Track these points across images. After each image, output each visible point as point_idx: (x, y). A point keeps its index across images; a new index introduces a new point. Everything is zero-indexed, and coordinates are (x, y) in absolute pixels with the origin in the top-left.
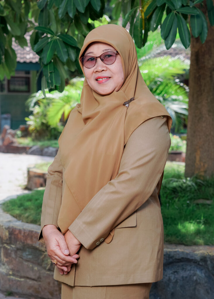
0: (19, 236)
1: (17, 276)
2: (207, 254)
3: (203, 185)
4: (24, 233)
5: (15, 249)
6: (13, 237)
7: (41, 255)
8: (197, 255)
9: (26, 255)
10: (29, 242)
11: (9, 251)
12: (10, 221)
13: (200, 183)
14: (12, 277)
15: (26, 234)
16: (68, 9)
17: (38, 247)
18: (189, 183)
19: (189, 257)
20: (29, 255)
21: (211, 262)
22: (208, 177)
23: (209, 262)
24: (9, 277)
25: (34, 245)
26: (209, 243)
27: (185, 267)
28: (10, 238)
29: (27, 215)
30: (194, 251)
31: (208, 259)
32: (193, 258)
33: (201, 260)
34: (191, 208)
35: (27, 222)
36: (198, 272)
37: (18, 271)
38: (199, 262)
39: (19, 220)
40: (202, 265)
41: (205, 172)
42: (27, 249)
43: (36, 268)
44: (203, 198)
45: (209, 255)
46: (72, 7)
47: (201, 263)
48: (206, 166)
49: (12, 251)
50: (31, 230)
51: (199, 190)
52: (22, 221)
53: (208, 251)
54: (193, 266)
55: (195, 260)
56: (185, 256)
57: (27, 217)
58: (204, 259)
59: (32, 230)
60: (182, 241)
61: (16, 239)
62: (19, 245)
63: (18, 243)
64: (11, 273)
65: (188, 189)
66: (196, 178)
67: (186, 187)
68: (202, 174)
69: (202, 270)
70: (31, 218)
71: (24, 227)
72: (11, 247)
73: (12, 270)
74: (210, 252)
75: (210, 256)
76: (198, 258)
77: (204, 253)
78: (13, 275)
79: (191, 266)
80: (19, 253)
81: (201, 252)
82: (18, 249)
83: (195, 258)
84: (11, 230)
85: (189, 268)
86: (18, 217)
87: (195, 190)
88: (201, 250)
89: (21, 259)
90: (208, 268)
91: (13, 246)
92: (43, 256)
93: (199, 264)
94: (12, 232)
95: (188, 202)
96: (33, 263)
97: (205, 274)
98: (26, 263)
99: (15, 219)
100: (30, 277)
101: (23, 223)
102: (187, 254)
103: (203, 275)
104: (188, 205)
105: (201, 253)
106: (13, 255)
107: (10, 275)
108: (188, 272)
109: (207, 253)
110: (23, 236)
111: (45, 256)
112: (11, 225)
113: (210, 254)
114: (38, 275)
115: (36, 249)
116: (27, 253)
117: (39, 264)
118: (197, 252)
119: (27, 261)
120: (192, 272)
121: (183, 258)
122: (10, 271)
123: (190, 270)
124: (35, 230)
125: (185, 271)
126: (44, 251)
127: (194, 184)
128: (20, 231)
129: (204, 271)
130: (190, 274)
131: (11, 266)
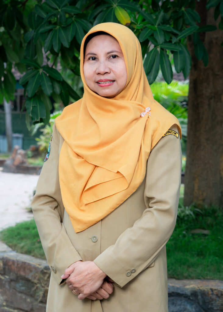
0: (13, 267)
1: (11, 307)
2: (198, 289)
3: (201, 214)
4: (18, 264)
5: (9, 280)
6: (7, 267)
7: (33, 286)
8: (188, 289)
9: (19, 286)
10: (22, 273)
11: (4, 282)
12: (5, 252)
13: (199, 212)
14: (6, 308)
15: (19, 265)
16: (54, 44)
17: (30, 278)
18: (187, 212)
19: (179, 291)
20: (22, 286)
21: (202, 297)
22: (206, 206)
23: (200, 297)
24: (2, 308)
25: (26, 277)
26: (200, 277)
27: (175, 302)
28: (4, 269)
29: (22, 244)
30: (185, 286)
31: (199, 294)
32: (184, 293)
33: (192, 294)
34: (186, 239)
35: (22, 253)
36: (189, 307)
37: (12, 302)
38: (189, 296)
39: (14, 250)
40: (192, 300)
41: (204, 200)
42: (21, 281)
43: (29, 300)
44: (200, 228)
45: (199, 289)
46: (57, 42)
47: (191, 298)
48: (205, 194)
49: (6, 282)
50: (24, 261)
51: (196, 219)
52: (17, 252)
53: (199, 286)
54: (184, 301)
55: (186, 294)
56: (175, 291)
57: (22, 248)
58: (195, 294)
59: (26, 261)
60: (173, 275)
61: (10, 270)
62: (13, 276)
63: (12, 274)
64: (4, 304)
65: (186, 218)
66: (195, 207)
67: (184, 216)
68: (201, 202)
69: (192, 304)
70: (26, 248)
71: (18, 258)
72: (5, 278)
73: (6, 301)
74: (201, 287)
75: (201, 290)
76: (189, 293)
77: (195, 288)
78: (7, 306)
79: (181, 300)
80: (13, 284)
81: (191, 286)
82: (12, 280)
83: (185, 293)
84: (5, 261)
85: (179, 302)
86: (13, 247)
87: (193, 220)
88: (192, 284)
89: (14, 290)
90: (199, 303)
91: (7, 277)
92: (35, 288)
93: (189, 299)
94: (6, 262)
95: (184, 232)
96: (26, 294)
97: (195, 308)
98: (20, 295)
99: (10, 249)
100: (23, 308)
101: (17, 254)
102: (178, 288)
103: (194, 310)
104: (184, 236)
105: (192, 288)
106: (7, 286)
107: (4, 306)
108: (178, 307)
109: (198, 287)
110: (16, 267)
111: (37, 288)
112: (6, 255)
113: (201, 288)
114: (30, 307)
115: (28, 280)
116: (20, 285)
117: (32, 296)
118: (187, 287)
119: (20, 292)
120: (182, 307)
121: (173, 292)
122: (3, 302)
123: (180, 305)
124: (28, 262)
125: (175, 306)
126: (37, 283)
127: (192, 213)
128: (13, 262)
129: (194, 306)
130: (180, 309)
131: (5, 297)
